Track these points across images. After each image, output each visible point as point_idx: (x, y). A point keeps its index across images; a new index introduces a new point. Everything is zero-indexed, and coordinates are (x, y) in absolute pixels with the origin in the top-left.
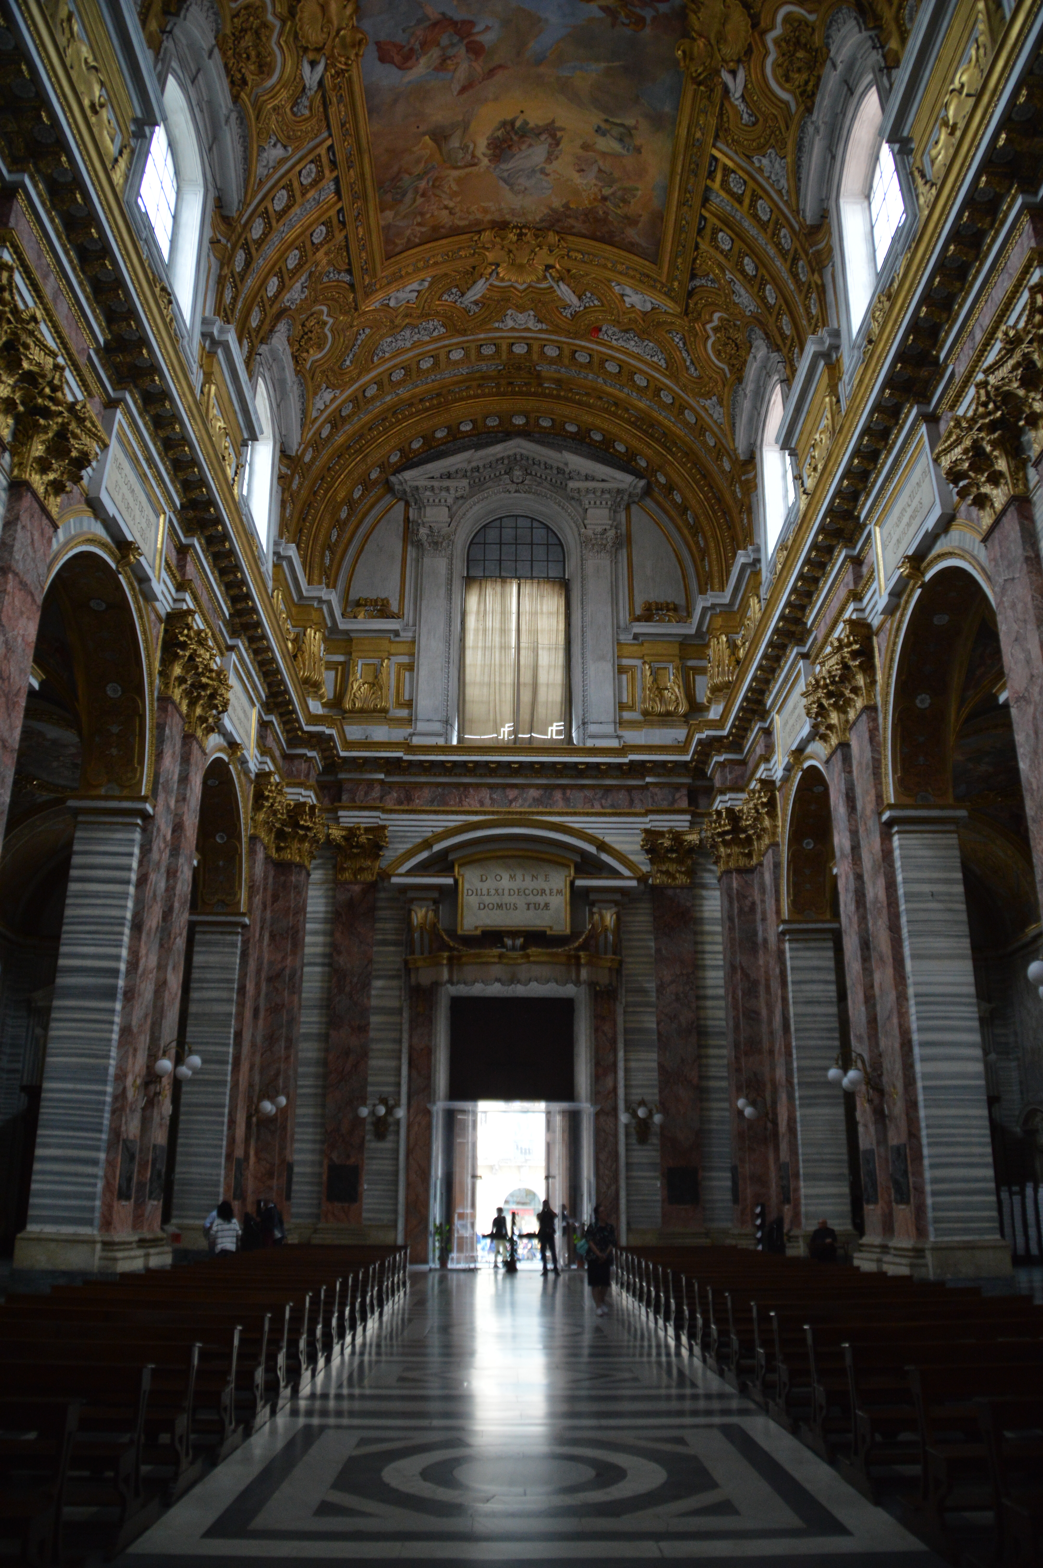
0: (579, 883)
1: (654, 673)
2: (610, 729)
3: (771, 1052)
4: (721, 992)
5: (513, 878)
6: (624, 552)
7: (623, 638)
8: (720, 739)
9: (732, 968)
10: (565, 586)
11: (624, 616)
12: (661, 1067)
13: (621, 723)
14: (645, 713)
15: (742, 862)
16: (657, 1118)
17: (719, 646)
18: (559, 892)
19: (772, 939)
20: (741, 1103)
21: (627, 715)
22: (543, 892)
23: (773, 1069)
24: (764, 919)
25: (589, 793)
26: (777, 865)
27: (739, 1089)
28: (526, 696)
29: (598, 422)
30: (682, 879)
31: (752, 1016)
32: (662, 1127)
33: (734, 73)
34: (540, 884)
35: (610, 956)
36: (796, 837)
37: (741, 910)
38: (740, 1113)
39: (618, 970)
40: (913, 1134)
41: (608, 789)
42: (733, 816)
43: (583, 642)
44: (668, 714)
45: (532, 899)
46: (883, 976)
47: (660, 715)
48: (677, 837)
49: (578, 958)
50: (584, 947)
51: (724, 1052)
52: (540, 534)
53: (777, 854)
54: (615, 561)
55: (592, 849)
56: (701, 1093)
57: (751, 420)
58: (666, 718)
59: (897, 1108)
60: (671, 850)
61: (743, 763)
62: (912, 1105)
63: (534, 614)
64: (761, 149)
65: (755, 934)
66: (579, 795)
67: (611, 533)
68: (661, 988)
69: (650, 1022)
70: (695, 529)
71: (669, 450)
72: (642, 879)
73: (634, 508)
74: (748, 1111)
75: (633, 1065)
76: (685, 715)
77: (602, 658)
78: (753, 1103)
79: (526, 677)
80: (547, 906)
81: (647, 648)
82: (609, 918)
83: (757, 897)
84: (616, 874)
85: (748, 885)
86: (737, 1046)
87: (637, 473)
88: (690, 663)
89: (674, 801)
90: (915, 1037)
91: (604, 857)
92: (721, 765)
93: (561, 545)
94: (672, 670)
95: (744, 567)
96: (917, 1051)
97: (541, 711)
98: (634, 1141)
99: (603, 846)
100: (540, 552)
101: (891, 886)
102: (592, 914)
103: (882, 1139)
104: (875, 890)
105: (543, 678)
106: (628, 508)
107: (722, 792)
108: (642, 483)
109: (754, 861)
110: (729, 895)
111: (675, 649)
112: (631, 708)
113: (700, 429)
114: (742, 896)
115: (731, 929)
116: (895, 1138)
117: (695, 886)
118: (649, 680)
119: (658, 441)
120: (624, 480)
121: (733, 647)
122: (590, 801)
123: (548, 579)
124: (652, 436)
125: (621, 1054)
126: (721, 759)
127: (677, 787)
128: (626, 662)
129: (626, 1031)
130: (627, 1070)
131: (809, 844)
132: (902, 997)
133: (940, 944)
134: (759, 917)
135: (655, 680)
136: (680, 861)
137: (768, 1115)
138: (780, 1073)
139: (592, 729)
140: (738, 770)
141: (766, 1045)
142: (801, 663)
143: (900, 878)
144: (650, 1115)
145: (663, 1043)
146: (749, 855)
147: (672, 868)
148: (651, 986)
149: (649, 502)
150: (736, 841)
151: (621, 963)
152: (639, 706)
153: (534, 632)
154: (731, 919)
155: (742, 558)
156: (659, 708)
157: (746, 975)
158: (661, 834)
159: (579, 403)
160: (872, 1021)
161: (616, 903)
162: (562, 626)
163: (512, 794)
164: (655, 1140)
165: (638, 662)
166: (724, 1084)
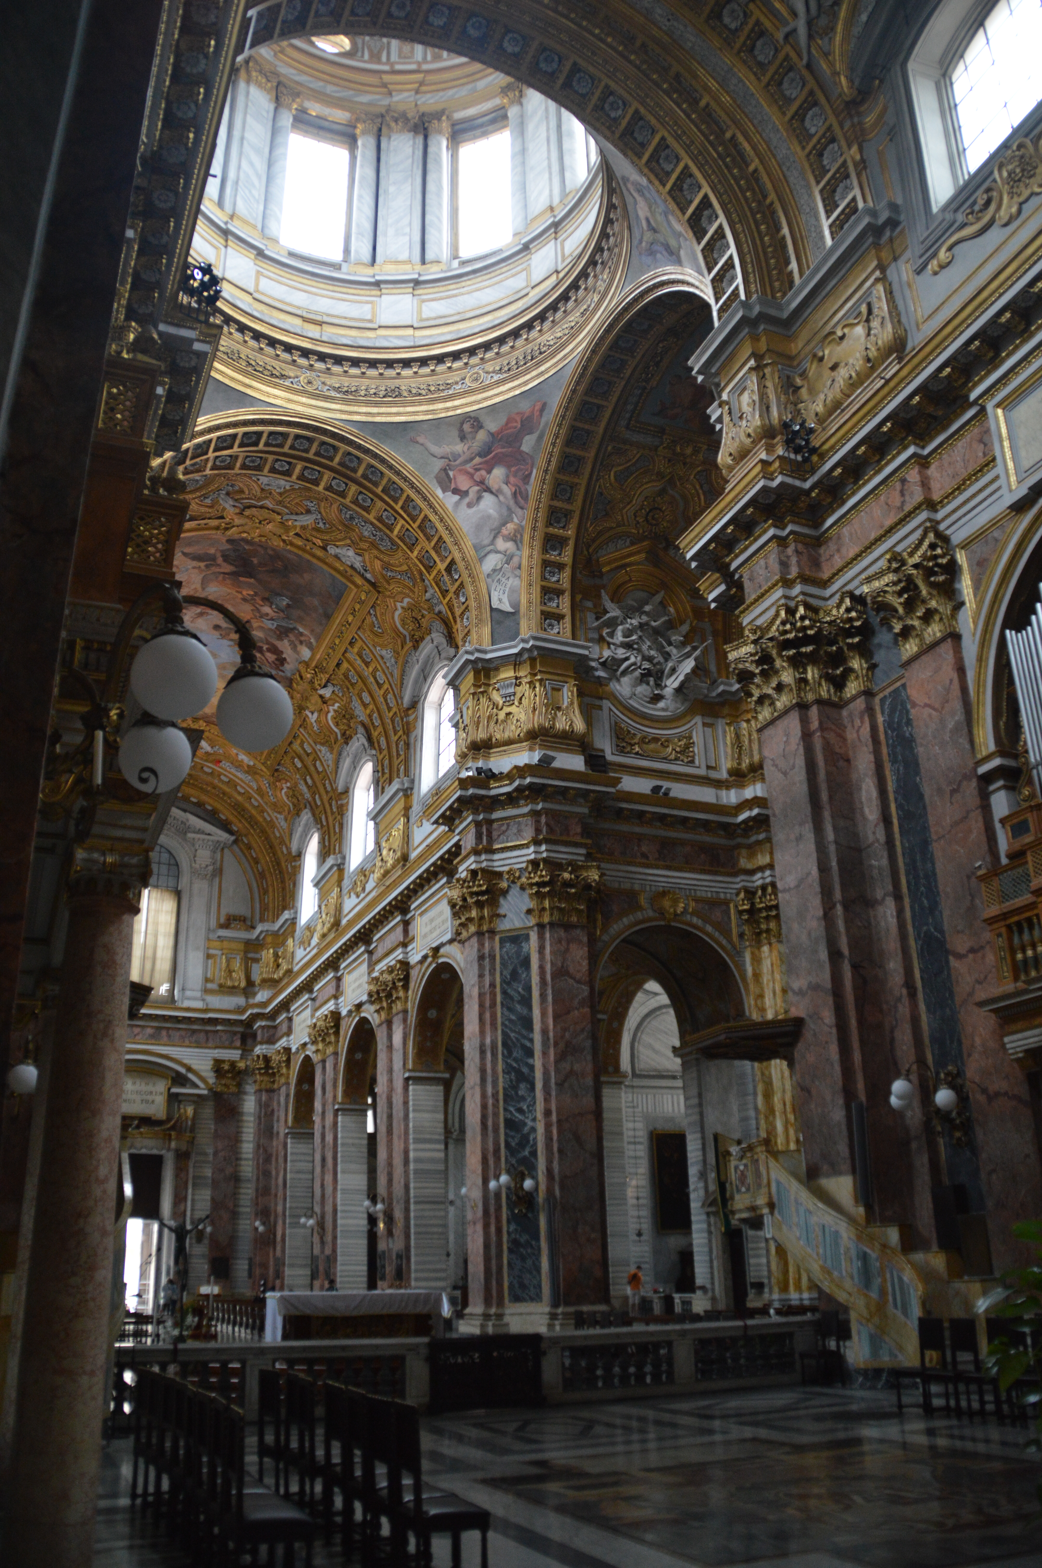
0: (174, 1090)
1: (228, 961)
2: (198, 994)
3: (276, 1195)
4: (251, 1156)
5: (134, 1083)
6: (217, 880)
7: (211, 936)
8: (263, 1014)
9: (258, 1146)
10: (178, 894)
11: (213, 923)
12: (213, 1199)
13: (206, 991)
14: (221, 986)
15: (269, 1086)
16: (209, 1229)
17: (267, 955)
18: (161, 1094)
19: (282, 1135)
20: (257, 1223)
21: (210, 986)
22: (151, 1093)
23: (276, 1205)
24: (278, 1121)
25: (183, 1033)
26: (288, 1095)
27: (256, 1214)
28: (148, 966)
29: (211, 801)
30: (233, 1089)
31: (267, 1174)
32: (211, 1234)
33: (312, 713)
34: (150, 1088)
35: (188, 1134)
36: (299, 1082)
37: (266, 1114)
38: (256, 1229)
39: (192, 1142)
40: (334, 1251)
41: (194, 1031)
42: (267, 1059)
43: (187, 938)
44: (234, 987)
45: (144, 1097)
46: (329, 1178)
47: (229, 987)
48: (233, 1064)
49: (170, 1135)
50: (173, 1128)
51: (250, 1191)
52: (165, 856)
53: (288, 1089)
54: (211, 885)
55: (183, 1070)
56: (235, 1215)
57: (301, 836)
58: (232, 990)
59: (329, 1238)
60: (228, 1071)
61: (275, 1027)
62: (335, 1238)
63: (157, 911)
64: (323, 744)
65: (273, 1127)
66: (178, 1034)
67: (211, 868)
68: (215, 1154)
69: (208, 1172)
70: (262, 875)
71: (252, 826)
72: (210, 1089)
73: (226, 851)
74: (261, 1229)
75: (197, 1197)
76: (244, 989)
77: (197, 949)
78: (264, 1224)
79: (149, 953)
80: (153, 1102)
81: (226, 944)
82: (190, 1111)
83: (276, 1107)
84: (196, 1086)
85: (270, 1099)
86: (257, 1190)
87: (231, 832)
88: (250, 955)
89: (232, 1042)
90: (339, 1208)
91: (191, 1076)
92: (263, 1027)
93: (177, 865)
94: (238, 960)
95: (287, 920)
96: (339, 1214)
97: (157, 976)
98: (194, 1241)
99: (189, 1069)
100: (164, 869)
101: (335, 1138)
102: (179, 1108)
103: (322, 1252)
104: (329, 1138)
105: (159, 953)
106: (223, 849)
107: (261, 1043)
108: (233, 838)
109: (276, 1086)
110: (259, 1102)
111: (241, 946)
112: (212, 981)
113: (272, 824)
114: (267, 1105)
115: (260, 1124)
116: (328, 1251)
117: (240, 1093)
118: (224, 965)
119: (246, 819)
120: (222, 836)
121: (276, 956)
122: (182, 1038)
123: (167, 889)
124: (243, 816)
125: (190, 1191)
126: (263, 1023)
127: (235, 1033)
128: (212, 952)
129: (194, 1177)
130: (193, 1200)
131: (306, 1087)
132: (335, 1189)
133: (353, 1167)
134: (275, 1118)
135: (228, 966)
136: (233, 1078)
137: (271, 1231)
138: (280, 1209)
139: (188, 993)
140: (271, 1031)
141: (273, 1191)
142: (309, 1002)
143: (339, 1136)
144: (205, 1228)
145: (215, 1184)
146: (274, 1082)
147: (228, 1082)
148: (210, 1151)
149: (235, 847)
150: (266, 1073)
151: (194, 1138)
152: (217, 981)
153: (156, 924)
154: (260, 1117)
155: (286, 915)
156: (229, 983)
157: (265, 1151)
158: (223, 1061)
159: (201, 788)
160: (323, 1196)
161: (194, 1102)
162: (174, 921)
163: (136, 1030)
164: (206, 1241)
165: (219, 953)
166: (248, 1210)
